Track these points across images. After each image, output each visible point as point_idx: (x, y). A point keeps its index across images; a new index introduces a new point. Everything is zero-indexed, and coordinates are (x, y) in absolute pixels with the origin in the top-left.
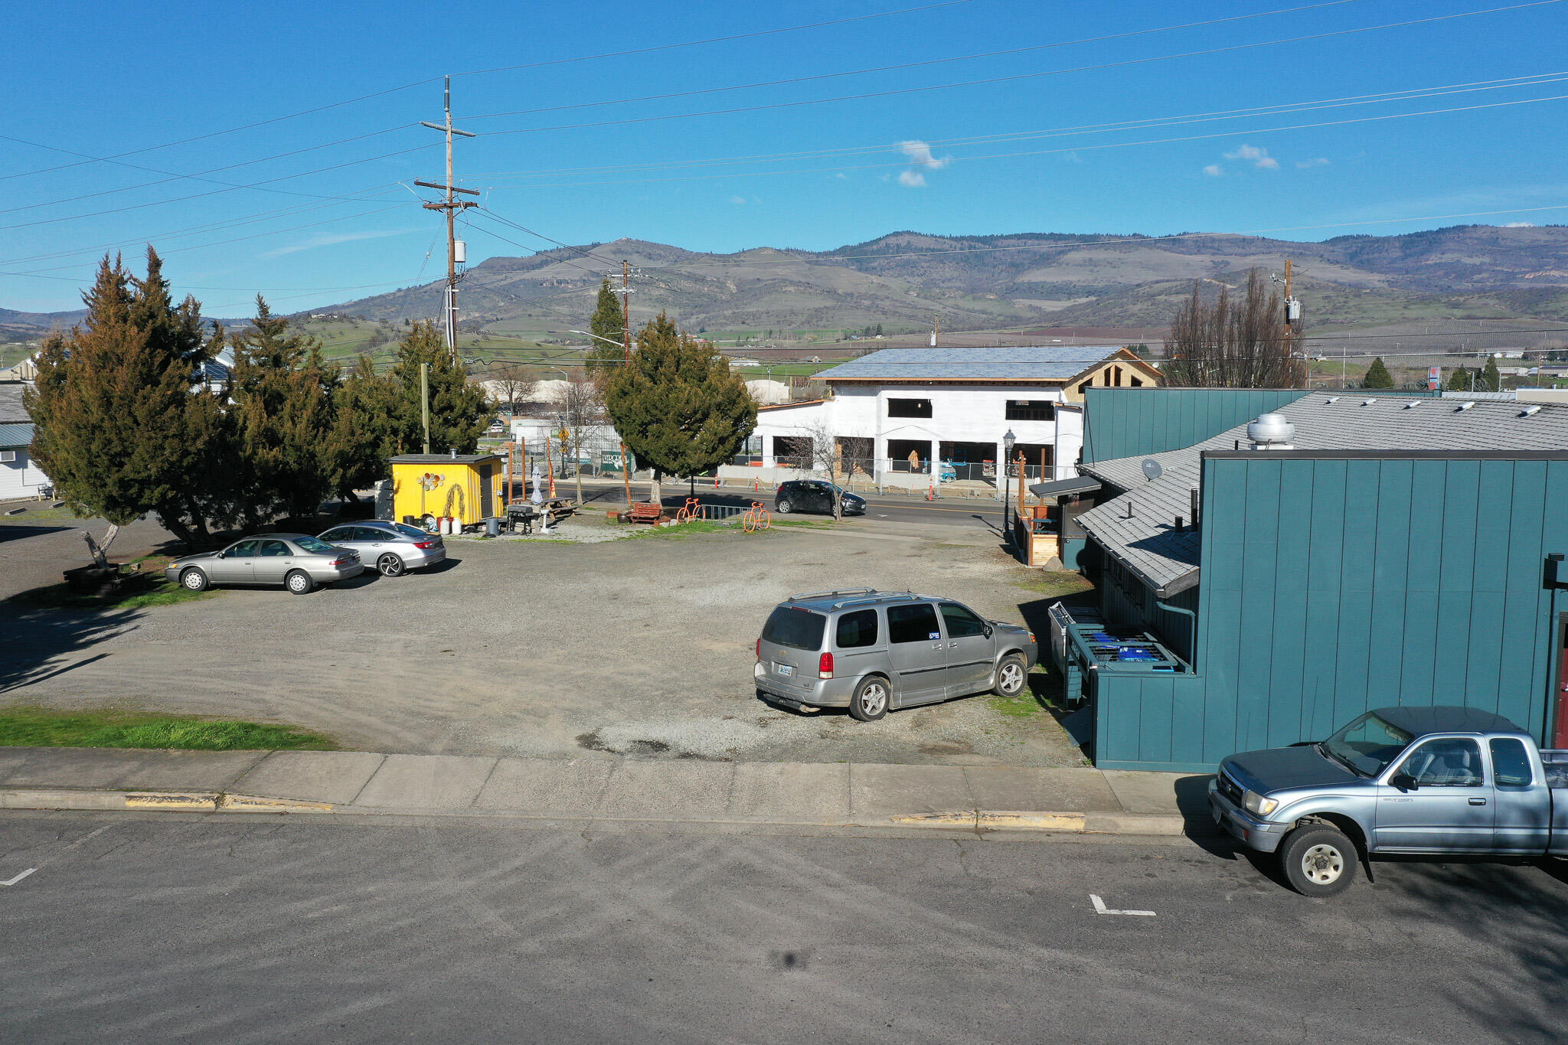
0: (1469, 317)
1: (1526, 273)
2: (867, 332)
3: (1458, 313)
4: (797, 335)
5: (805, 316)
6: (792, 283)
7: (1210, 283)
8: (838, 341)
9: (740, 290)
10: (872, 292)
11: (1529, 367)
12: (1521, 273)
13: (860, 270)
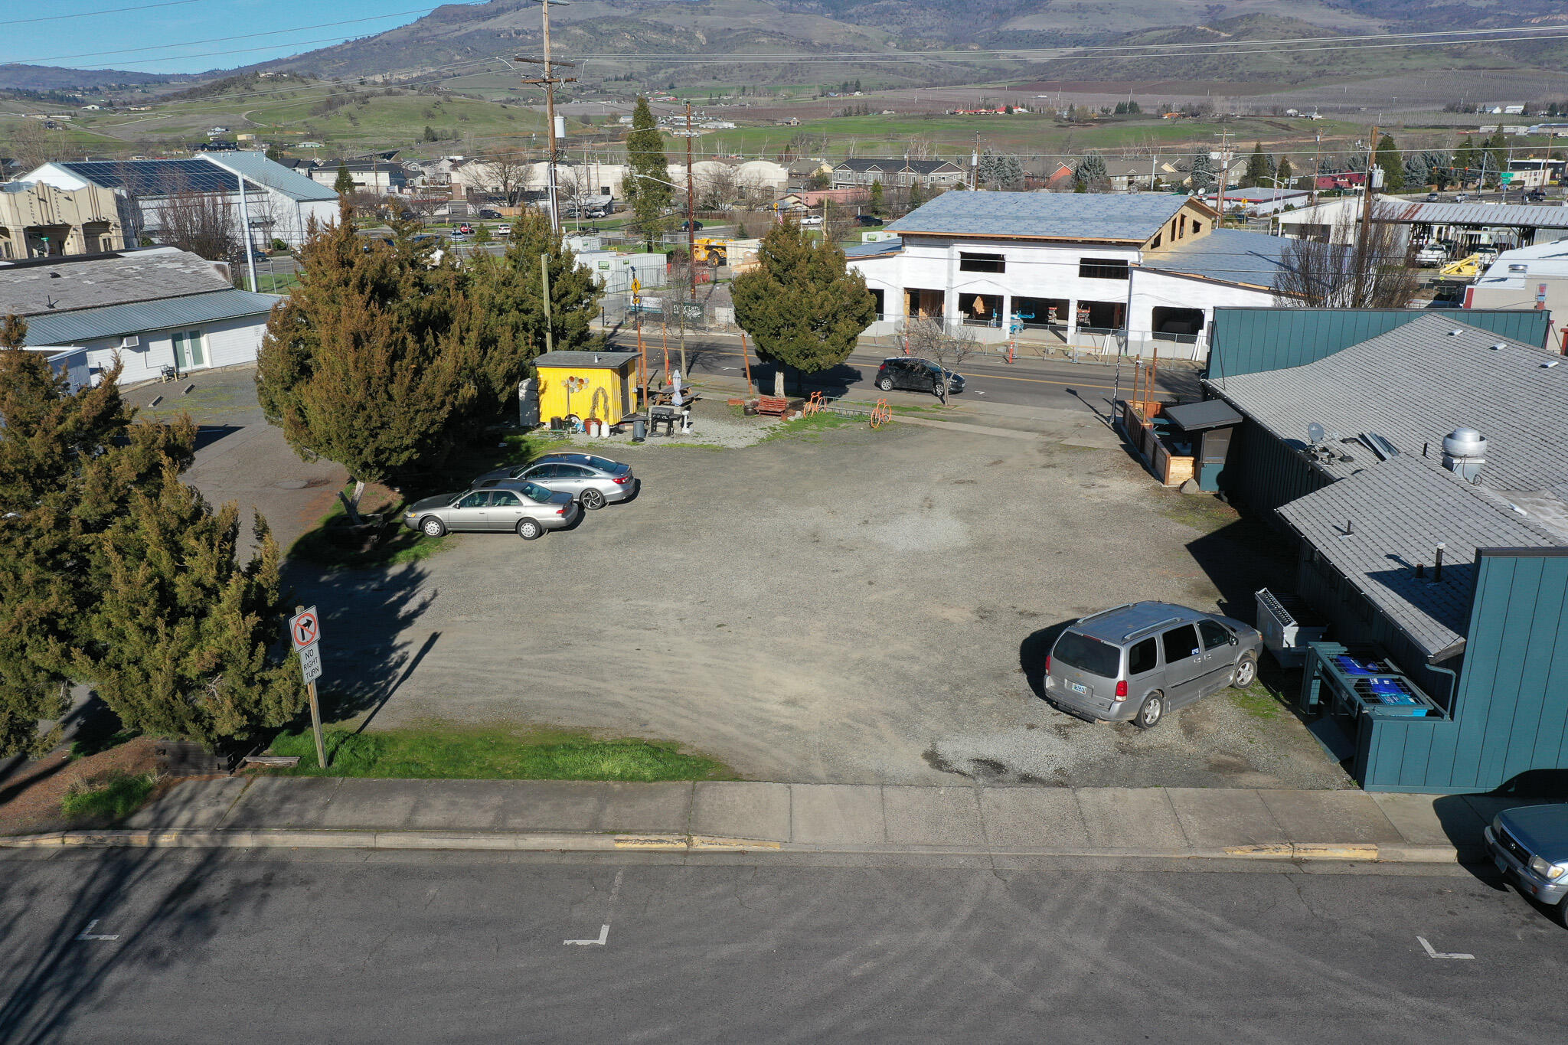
0: (1470, 68)
1: (1533, 17)
2: (845, 88)
3: (1460, 63)
4: (772, 92)
5: (779, 71)
6: (765, 33)
7: (1204, 31)
8: (814, 98)
9: (711, 42)
10: (850, 43)
11: (1529, 125)
12: (1527, 17)
13: (836, 18)
